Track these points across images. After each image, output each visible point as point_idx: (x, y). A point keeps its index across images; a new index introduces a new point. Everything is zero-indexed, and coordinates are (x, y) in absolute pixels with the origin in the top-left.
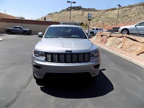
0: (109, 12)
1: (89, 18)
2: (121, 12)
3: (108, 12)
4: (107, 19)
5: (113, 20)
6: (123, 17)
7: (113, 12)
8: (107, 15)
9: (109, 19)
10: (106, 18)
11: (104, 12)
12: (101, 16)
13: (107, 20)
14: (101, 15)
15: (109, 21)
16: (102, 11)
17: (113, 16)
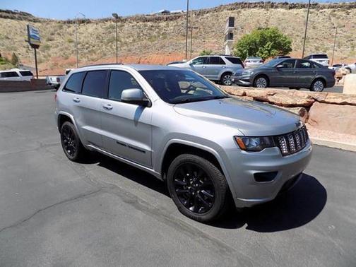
0: (73, 27)
1: (31, 40)
2: (104, 31)
3: (69, 27)
4: (72, 44)
5: (88, 47)
6: (110, 41)
7: (82, 28)
8: (71, 35)
9: (79, 46)
10: (70, 42)
11: (61, 27)
12: (55, 37)
13: (74, 49)
14: (53, 34)
15: (80, 52)
16: (54, 24)
17: (85, 37)
